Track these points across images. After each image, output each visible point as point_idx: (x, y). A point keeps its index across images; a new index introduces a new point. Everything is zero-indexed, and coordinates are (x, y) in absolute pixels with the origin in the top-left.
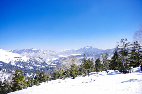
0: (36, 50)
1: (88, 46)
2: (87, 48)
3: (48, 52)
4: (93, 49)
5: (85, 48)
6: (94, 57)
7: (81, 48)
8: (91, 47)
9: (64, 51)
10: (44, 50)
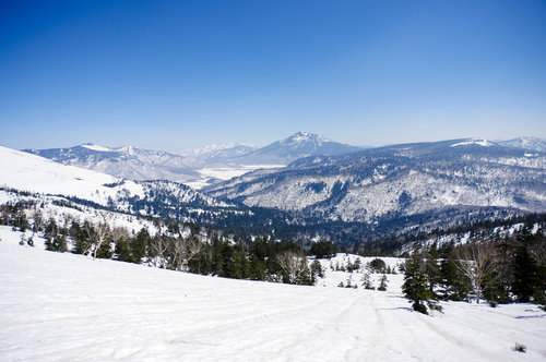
0: (107, 150)
1: (301, 135)
2: (299, 139)
3: (152, 157)
4: (320, 145)
5: (290, 140)
6: (352, 179)
7: (278, 142)
8: (313, 137)
9: (205, 150)
10: (135, 150)
